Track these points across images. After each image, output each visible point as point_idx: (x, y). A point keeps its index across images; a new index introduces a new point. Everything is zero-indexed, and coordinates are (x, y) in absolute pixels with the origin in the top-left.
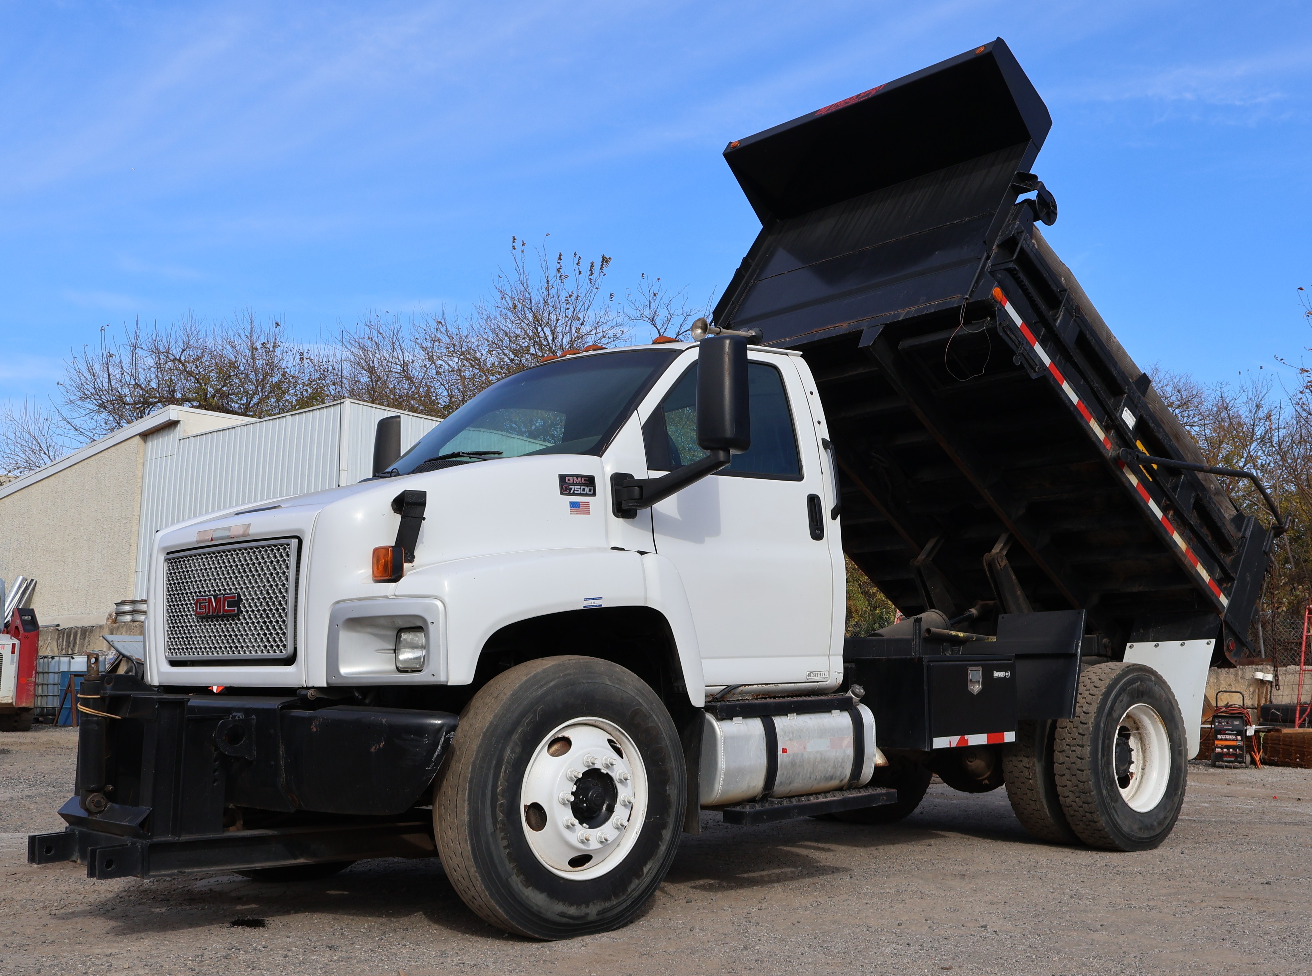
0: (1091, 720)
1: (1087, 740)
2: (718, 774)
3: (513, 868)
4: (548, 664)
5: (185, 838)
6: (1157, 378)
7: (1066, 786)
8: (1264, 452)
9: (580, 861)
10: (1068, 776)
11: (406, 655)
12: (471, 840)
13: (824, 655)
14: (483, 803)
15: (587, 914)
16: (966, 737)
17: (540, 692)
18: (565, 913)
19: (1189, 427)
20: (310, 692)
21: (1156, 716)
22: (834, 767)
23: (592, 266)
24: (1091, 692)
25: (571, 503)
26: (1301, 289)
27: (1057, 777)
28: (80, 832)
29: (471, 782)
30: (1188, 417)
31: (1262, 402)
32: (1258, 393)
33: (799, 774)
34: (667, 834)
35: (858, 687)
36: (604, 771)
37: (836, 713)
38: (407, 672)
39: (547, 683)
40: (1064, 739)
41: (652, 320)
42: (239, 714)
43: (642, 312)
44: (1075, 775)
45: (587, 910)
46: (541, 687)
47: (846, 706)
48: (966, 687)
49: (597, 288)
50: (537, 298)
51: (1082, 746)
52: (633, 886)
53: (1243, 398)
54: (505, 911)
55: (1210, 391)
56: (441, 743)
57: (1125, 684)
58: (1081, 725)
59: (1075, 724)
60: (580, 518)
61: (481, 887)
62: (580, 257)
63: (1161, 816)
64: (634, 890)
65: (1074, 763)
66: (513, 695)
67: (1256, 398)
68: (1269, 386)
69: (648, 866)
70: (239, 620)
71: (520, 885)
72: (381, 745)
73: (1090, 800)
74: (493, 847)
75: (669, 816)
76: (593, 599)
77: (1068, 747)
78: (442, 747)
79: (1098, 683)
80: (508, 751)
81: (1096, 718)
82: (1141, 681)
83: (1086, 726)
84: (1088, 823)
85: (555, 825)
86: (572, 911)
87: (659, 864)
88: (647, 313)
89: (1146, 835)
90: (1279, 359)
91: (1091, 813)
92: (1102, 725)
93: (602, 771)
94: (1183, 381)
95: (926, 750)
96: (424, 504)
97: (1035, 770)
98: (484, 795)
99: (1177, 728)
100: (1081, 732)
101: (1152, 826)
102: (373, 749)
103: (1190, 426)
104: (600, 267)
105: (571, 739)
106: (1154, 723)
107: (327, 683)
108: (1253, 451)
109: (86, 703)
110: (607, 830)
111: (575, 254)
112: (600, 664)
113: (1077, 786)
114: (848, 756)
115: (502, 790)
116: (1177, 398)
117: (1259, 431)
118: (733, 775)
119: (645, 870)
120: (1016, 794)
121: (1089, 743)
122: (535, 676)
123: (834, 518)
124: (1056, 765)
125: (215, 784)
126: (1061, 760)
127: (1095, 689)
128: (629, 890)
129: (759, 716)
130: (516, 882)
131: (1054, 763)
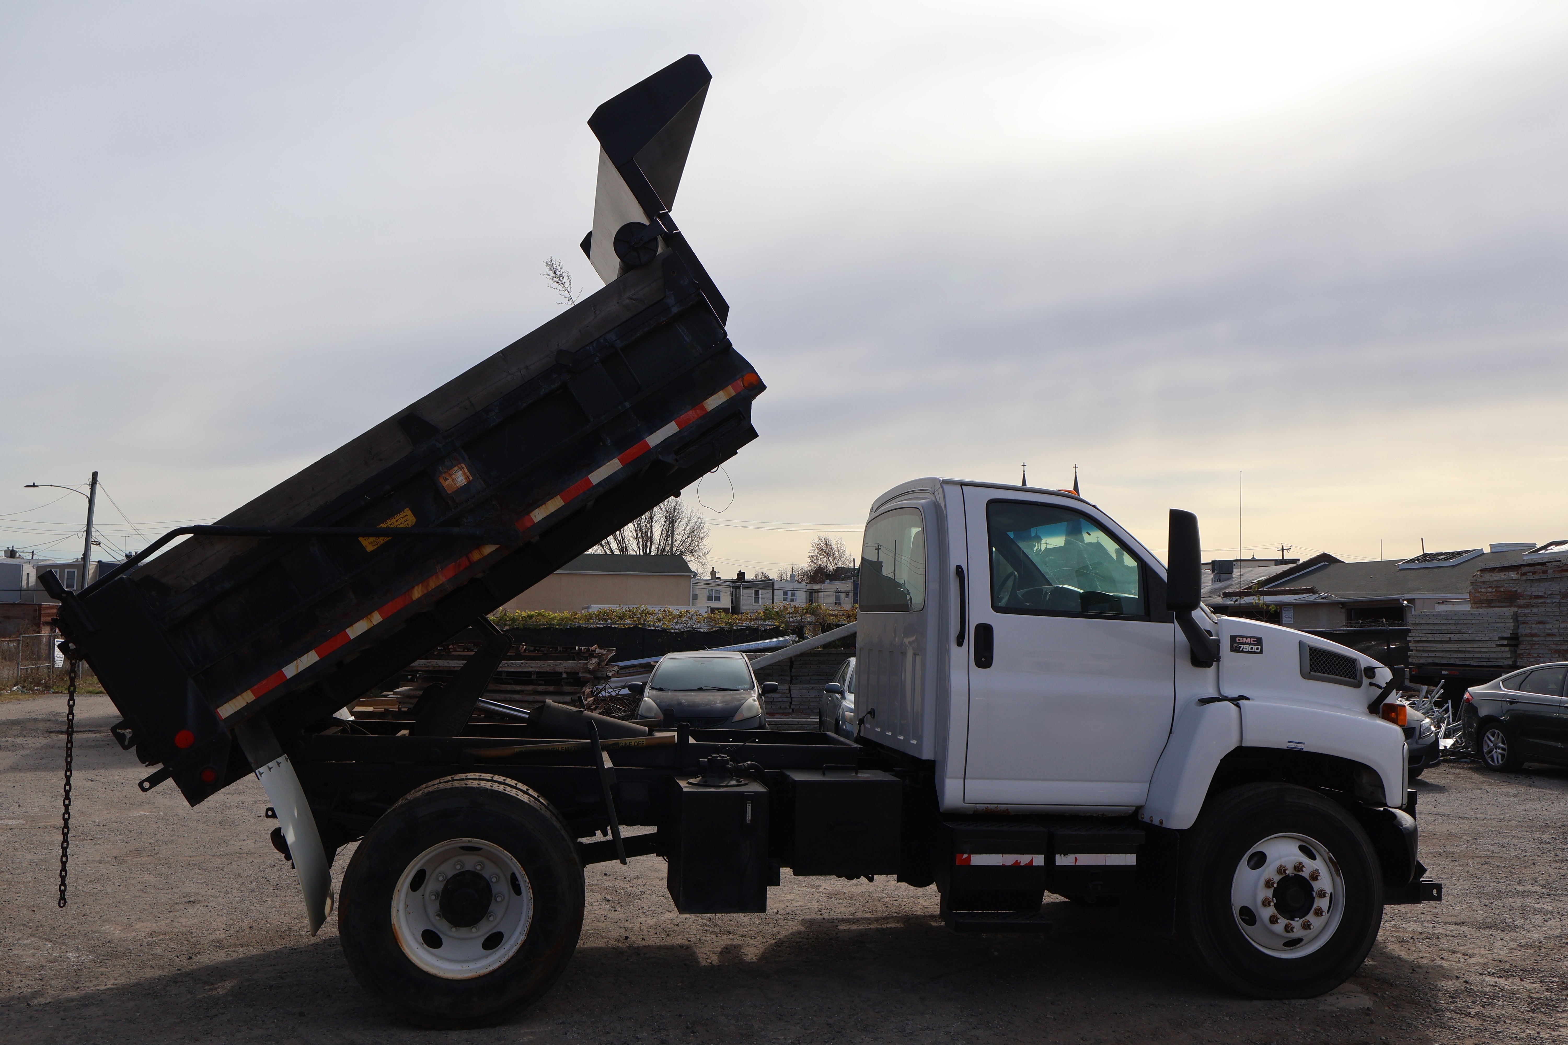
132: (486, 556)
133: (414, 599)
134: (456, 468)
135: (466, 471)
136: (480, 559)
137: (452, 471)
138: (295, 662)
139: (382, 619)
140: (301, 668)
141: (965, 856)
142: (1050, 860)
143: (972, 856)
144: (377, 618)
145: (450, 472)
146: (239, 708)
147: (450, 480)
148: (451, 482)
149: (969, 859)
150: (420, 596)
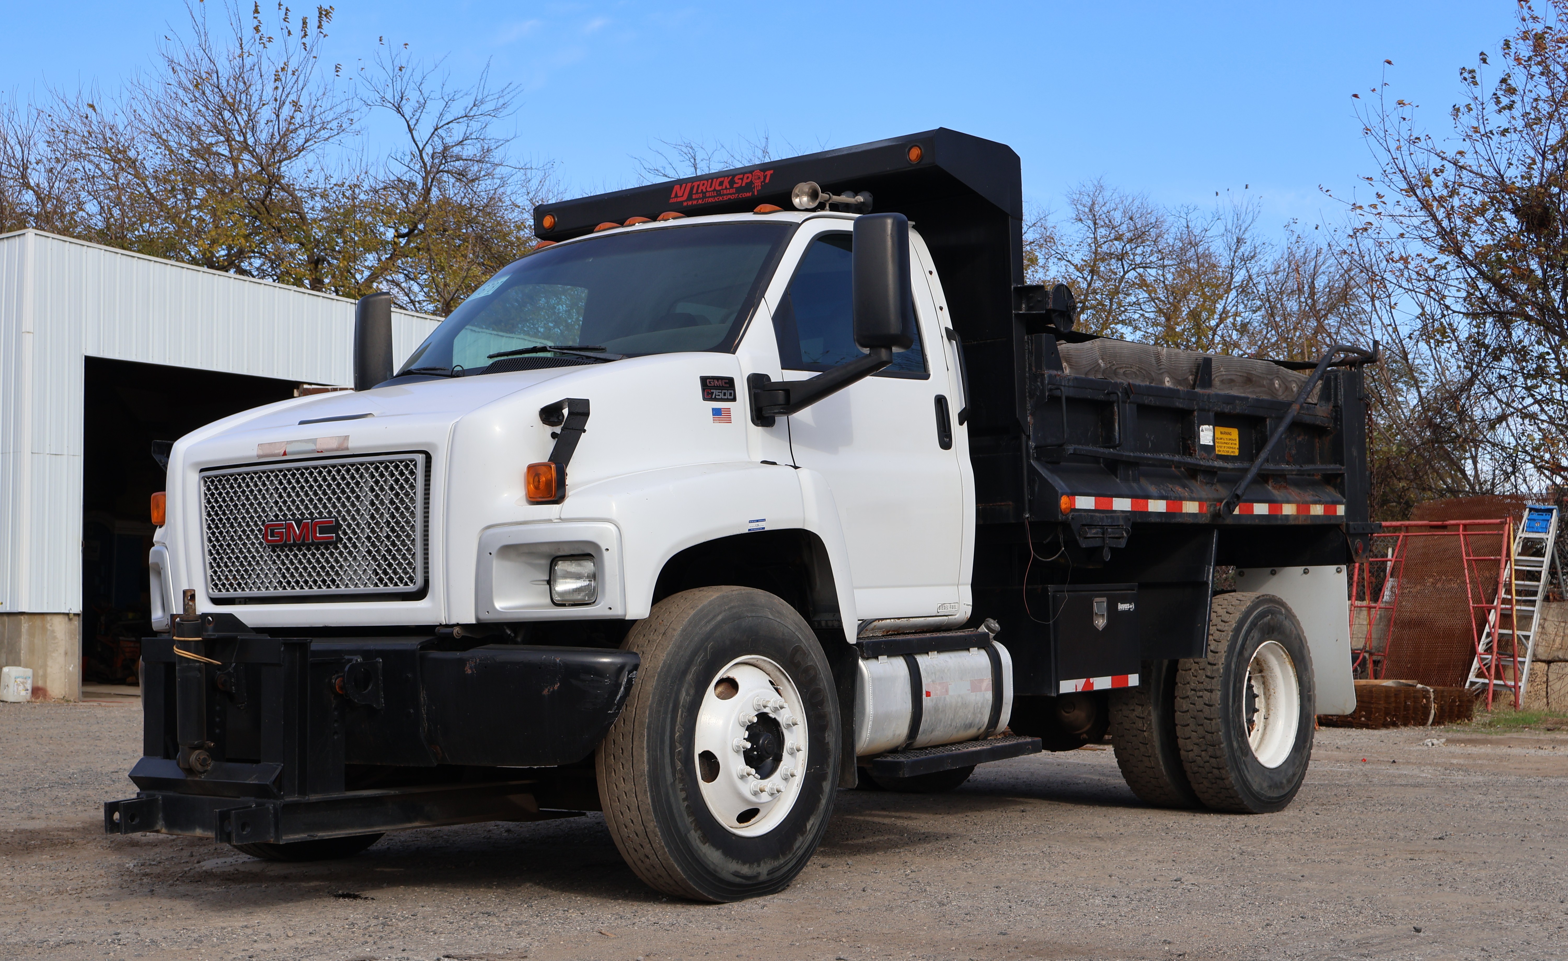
0: (1222, 660)
1: (1217, 684)
2: (866, 720)
3: (691, 823)
4: (712, 596)
5: (313, 798)
6: (1101, 200)
7: (1190, 738)
8: (1246, 306)
9: (746, 816)
10: (1192, 726)
11: (563, 586)
12: (651, 791)
13: (953, 585)
14: (662, 750)
15: (759, 874)
16: (1091, 680)
17: (709, 627)
18: (739, 872)
19: (1142, 270)
20: (456, 630)
21: (1285, 656)
22: (974, 713)
23: (305, 23)
24: (1219, 627)
25: (713, 409)
26: (1356, 96)
27: (1178, 728)
28: (164, 798)
29: (649, 728)
30: (1143, 254)
31: (1246, 236)
32: (1240, 222)
33: (941, 721)
34: (827, 786)
35: (991, 621)
36: (772, 715)
37: (974, 650)
38: (564, 605)
39: (715, 616)
40: (1188, 683)
41: (398, 109)
42: (355, 658)
43: (382, 94)
44: (1202, 725)
45: (759, 870)
46: (709, 622)
47: (983, 643)
48: (1092, 621)
49: (315, 57)
50: (225, 70)
51: (1211, 691)
52: (797, 844)
53: (1217, 229)
54: (683, 869)
55: (1171, 218)
56: (624, 683)
57: (1256, 618)
58: (1209, 667)
59: (1202, 665)
60: (722, 427)
61: (660, 843)
62: (287, 9)
63: (1290, 772)
64: (799, 848)
65: (1201, 711)
66: (683, 630)
67: (1237, 231)
68: (1256, 212)
69: (811, 822)
70: (337, 548)
71: (698, 841)
72: (556, 687)
73: (1218, 753)
74: (672, 799)
75: (828, 767)
76: (757, 521)
77: (1193, 692)
78: (625, 688)
79: (1226, 617)
80: (684, 694)
81: (1227, 657)
82: (1272, 614)
83: (1215, 667)
84: (1214, 781)
85: (729, 775)
86: (745, 870)
87: (820, 820)
88: (389, 96)
89: (1275, 794)
90: (1324, 190)
91: (1219, 769)
92: (1233, 666)
93: (771, 715)
94: (1137, 203)
95: (1053, 695)
96: (587, 414)
97: (1151, 721)
98: (662, 741)
99: (1306, 669)
100: (1209, 674)
101: (1281, 783)
102: (545, 692)
103: (1143, 267)
104: (317, 24)
105: (738, 680)
106: (1282, 664)
107: (477, 619)
108: (1231, 305)
109: (185, 646)
110: (775, 780)
111: (280, 5)
112: (761, 596)
113: (1204, 738)
114: (988, 701)
115: (680, 736)
116: (1128, 227)
117: (1239, 277)
118: (881, 720)
119: (808, 827)
120: (1125, 749)
121: (1219, 687)
122: (702, 610)
123: (961, 423)
124: (1178, 714)
125: (336, 737)
126: (1185, 708)
127: (1223, 624)
128: (795, 849)
129: (902, 655)
130: (694, 836)
131: (1175, 711)
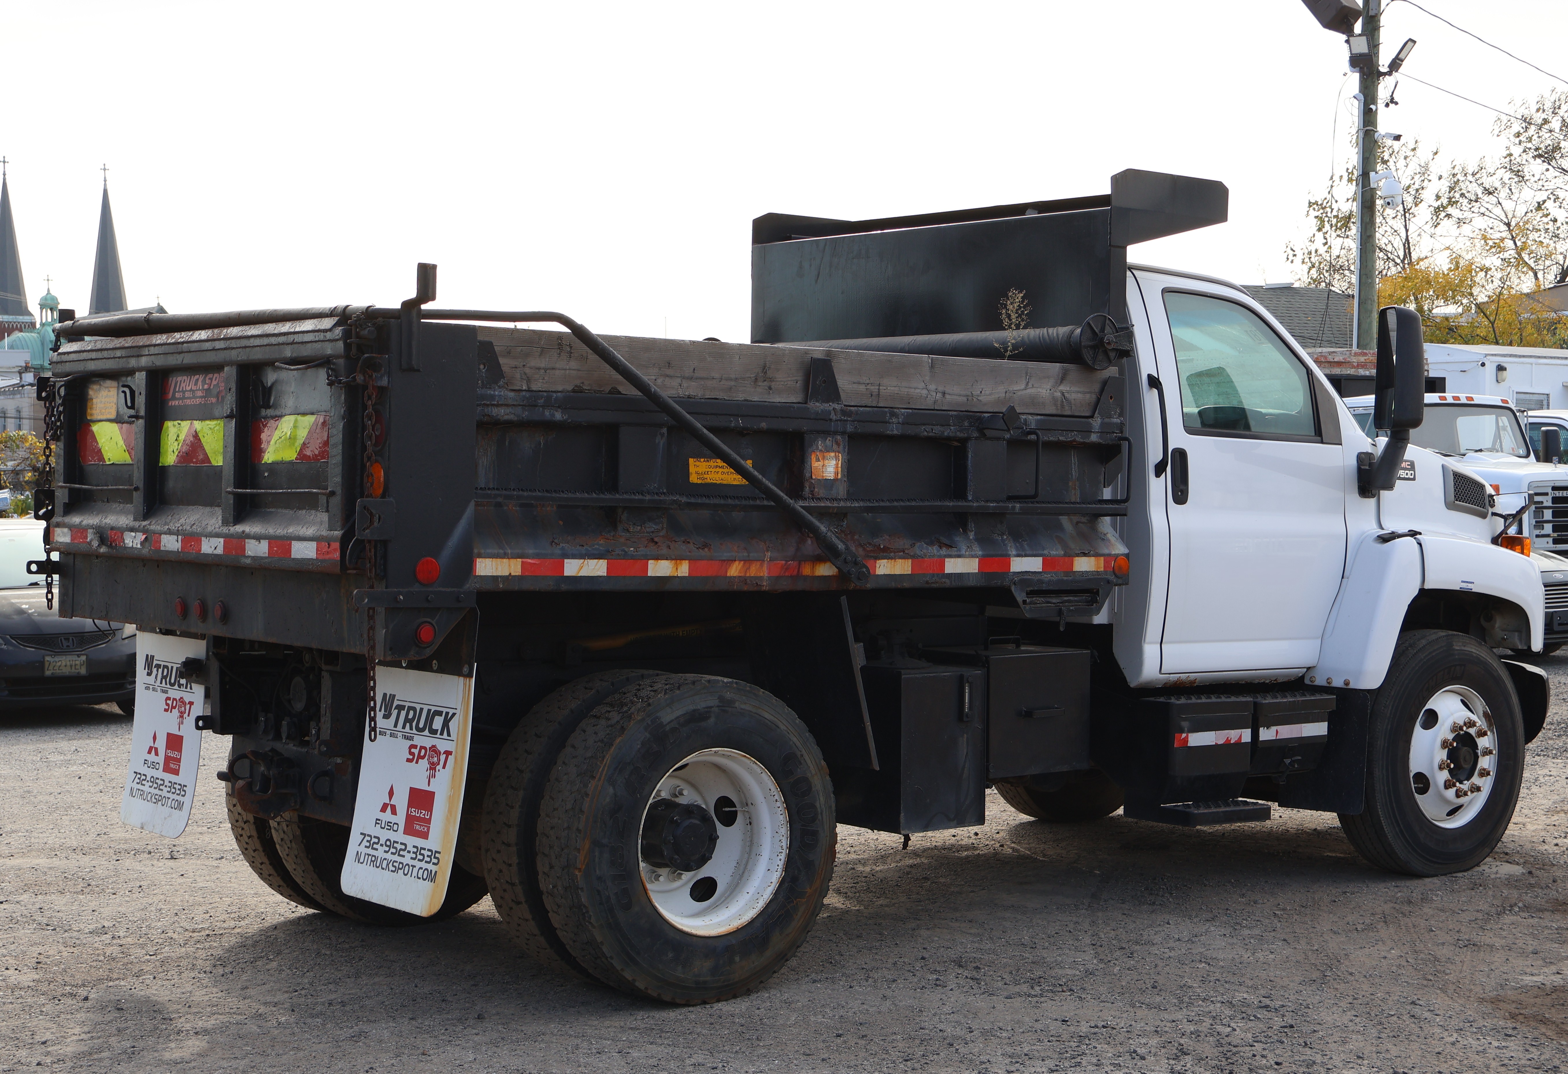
132: (816, 576)
133: (728, 575)
134: (833, 454)
135: (840, 465)
136: (808, 576)
137: (827, 455)
138: (582, 561)
139: (687, 575)
140: (583, 573)
141: (1184, 735)
142: (1255, 735)
143: (1189, 735)
144: (684, 569)
145: (825, 454)
146: (499, 574)
147: (821, 463)
148: (820, 467)
149: (1186, 740)
150: (735, 575)
